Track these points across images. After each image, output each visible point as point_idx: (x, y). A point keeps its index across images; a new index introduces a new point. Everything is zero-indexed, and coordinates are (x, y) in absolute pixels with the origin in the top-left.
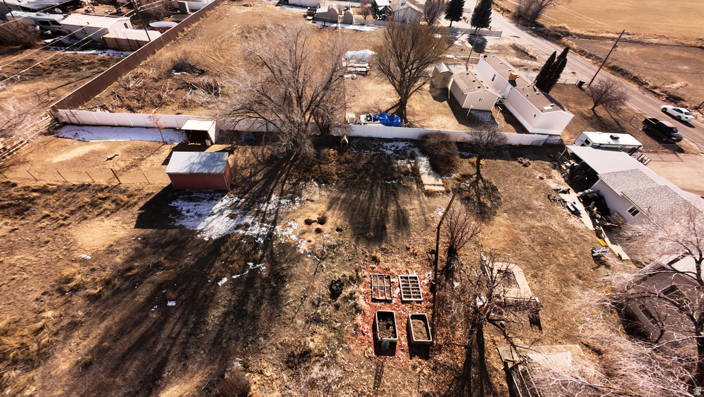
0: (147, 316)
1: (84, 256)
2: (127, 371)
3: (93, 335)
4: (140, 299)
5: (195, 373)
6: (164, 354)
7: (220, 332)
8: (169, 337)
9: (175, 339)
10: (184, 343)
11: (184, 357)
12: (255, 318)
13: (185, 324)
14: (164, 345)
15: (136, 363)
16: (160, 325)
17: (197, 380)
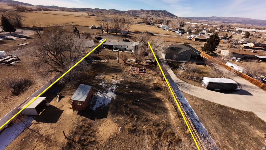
0: (142, 104)
1: (120, 130)
2: (155, 104)
3: (149, 114)
4: (137, 107)
5: (153, 93)
6: (150, 99)
7: (144, 91)
8: (146, 99)
9: (147, 98)
10: (147, 96)
11: (151, 96)
12: (141, 86)
13: (143, 97)
14: (148, 100)
15: (153, 103)
16: (144, 101)
17: (154, 93)
